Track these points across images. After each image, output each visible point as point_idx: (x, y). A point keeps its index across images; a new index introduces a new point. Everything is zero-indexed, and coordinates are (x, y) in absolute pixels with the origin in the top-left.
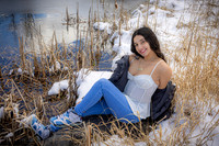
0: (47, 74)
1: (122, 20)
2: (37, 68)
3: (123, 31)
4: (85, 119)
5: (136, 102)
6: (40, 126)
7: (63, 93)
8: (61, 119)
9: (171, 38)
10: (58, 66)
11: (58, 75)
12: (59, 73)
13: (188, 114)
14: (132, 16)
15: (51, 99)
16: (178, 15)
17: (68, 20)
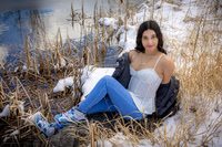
0: (53, 71)
1: (128, 15)
2: (42, 65)
3: (129, 26)
4: (90, 117)
5: (141, 98)
6: (45, 124)
7: (68, 90)
8: (66, 116)
9: (177, 33)
10: (63, 63)
11: (63, 72)
12: (64, 69)
13: (194, 110)
14: (138, 10)
15: (57, 96)
16: (185, 9)
17: (73, 16)
